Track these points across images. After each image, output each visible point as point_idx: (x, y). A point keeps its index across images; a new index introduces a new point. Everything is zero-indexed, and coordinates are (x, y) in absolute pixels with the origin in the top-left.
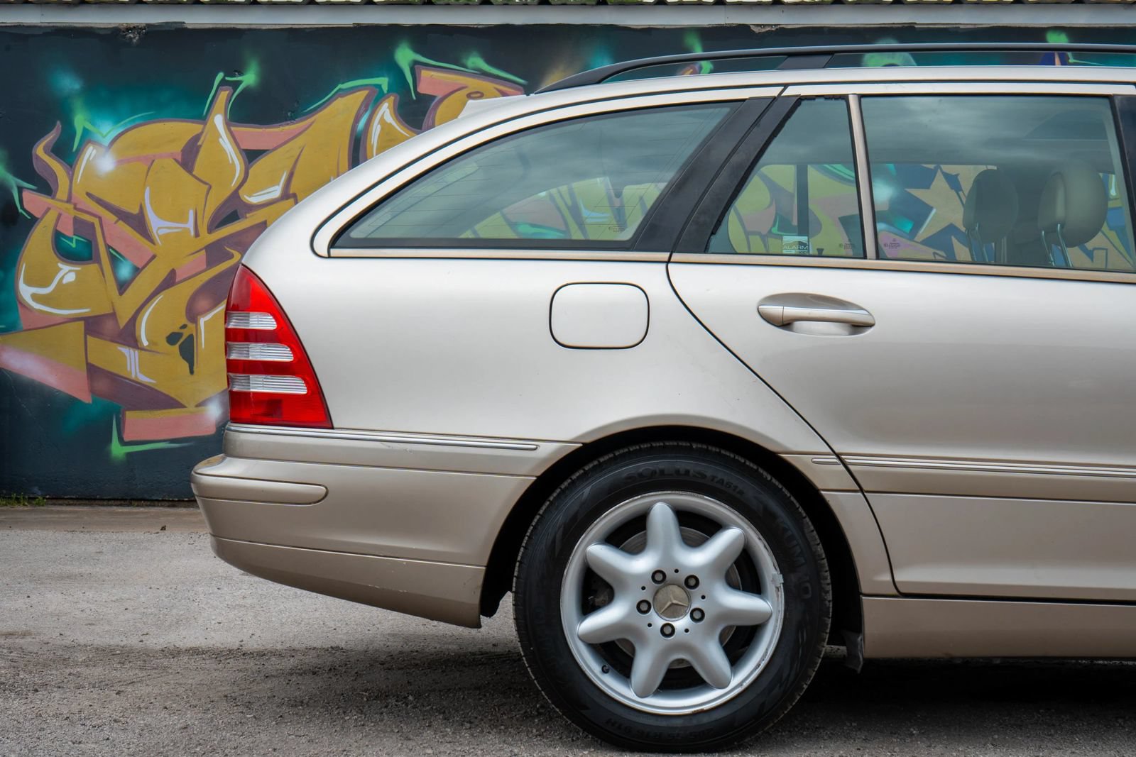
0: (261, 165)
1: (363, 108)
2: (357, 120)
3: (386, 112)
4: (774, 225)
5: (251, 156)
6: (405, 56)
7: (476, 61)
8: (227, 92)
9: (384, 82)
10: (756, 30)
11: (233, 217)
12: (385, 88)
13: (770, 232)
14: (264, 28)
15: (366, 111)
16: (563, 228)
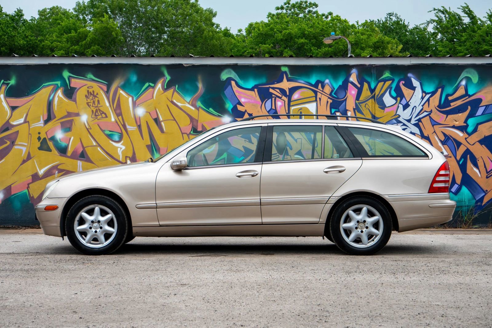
0: (16, 111)
1: (52, 92)
2: (50, 96)
3: (60, 93)
4: (191, 131)
5: (13, 108)
6: (66, 74)
7: (90, 76)
8: (5, 87)
9: (59, 83)
10: (185, 65)
11: (7, 129)
12: (59, 85)
13: (190, 133)
14: (17, 65)
15: (53, 93)
16: (121, 132)
